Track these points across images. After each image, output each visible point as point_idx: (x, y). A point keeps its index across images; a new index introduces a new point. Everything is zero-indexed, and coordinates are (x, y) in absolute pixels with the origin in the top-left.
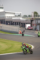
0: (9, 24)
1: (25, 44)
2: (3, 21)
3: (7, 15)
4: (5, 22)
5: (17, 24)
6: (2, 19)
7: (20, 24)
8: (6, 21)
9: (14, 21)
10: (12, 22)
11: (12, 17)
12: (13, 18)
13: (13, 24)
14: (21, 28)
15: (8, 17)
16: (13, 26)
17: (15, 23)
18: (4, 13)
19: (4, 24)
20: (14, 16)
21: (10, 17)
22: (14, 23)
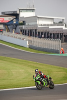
0: (44, 37)
1: (40, 72)
2: (33, 33)
3: (40, 22)
4: (37, 34)
5: (58, 38)
6: (31, 29)
7: (61, 36)
8: (39, 33)
9: (51, 32)
10: (48, 33)
11: (48, 25)
12: (50, 27)
13: (51, 38)
14: (64, 44)
15: (41, 25)
16: (50, 41)
17: (54, 34)
18: (36, 18)
19: (36, 36)
20: (53, 23)
21: (45, 25)
22: (52, 35)
